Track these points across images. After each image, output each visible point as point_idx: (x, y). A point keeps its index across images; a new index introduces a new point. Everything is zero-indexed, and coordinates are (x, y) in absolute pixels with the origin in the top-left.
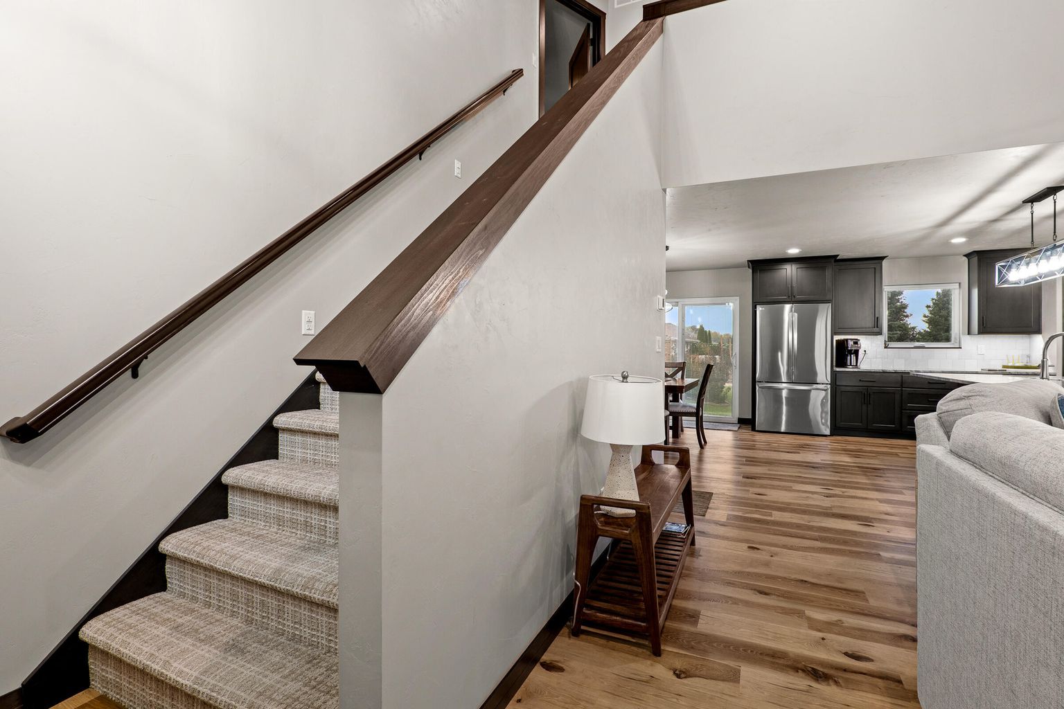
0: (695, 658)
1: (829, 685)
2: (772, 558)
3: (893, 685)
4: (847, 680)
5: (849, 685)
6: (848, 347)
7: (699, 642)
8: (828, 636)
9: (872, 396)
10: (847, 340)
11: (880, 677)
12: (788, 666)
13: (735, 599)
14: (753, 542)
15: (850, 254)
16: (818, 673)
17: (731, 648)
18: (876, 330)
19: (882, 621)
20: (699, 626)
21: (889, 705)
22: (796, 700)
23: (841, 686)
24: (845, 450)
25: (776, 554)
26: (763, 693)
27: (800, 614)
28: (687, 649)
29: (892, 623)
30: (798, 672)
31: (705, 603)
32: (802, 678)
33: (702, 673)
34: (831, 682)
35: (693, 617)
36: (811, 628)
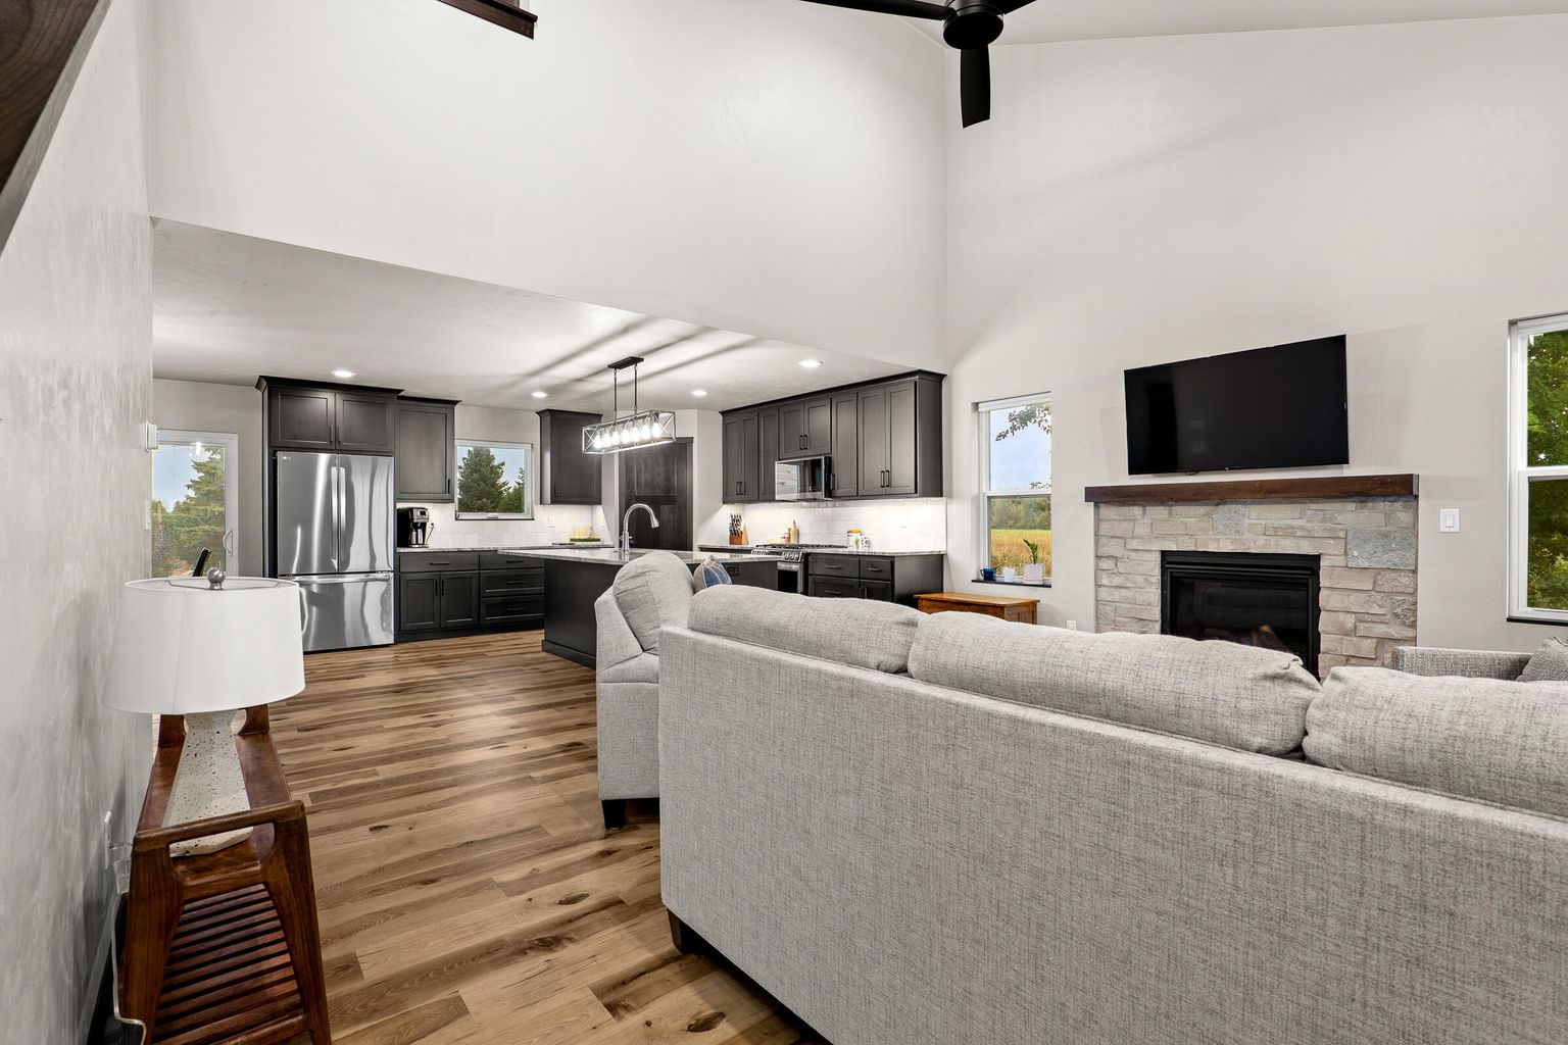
0: (387, 1022)
1: (565, 947)
2: (414, 830)
3: (617, 909)
4: (577, 931)
5: (583, 934)
6: (413, 519)
7: (382, 996)
8: (532, 893)
9: (446, 584)
10: (411, 509)
11: (605, 908)
12: (512, 954)
13: (395, 908)
14: (374, 820)
15: (418, 391)
16: (547, 942)
17: (431, 975)
18: (447, 496)
19: (572, 849)
20: (366, 976)
21: (625, 932)
22: (543, 986)
23: (576, 941)
24: (423, 660)
25: (415, 823)
26: (504, 1004)
27: (489, 885)
28: (369, 1018)
29: (584, 846)
30: (526, 953)
31: (355, 937)
32: (534, 957)
33: (411, 1034)
34: (565, 942)
35: (350, 967)
36: (510, 895)
